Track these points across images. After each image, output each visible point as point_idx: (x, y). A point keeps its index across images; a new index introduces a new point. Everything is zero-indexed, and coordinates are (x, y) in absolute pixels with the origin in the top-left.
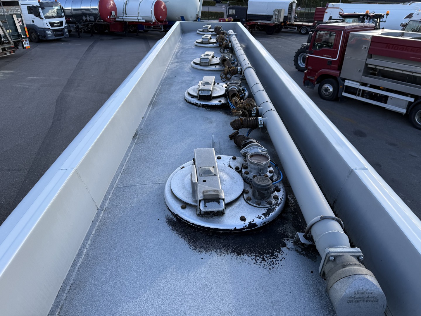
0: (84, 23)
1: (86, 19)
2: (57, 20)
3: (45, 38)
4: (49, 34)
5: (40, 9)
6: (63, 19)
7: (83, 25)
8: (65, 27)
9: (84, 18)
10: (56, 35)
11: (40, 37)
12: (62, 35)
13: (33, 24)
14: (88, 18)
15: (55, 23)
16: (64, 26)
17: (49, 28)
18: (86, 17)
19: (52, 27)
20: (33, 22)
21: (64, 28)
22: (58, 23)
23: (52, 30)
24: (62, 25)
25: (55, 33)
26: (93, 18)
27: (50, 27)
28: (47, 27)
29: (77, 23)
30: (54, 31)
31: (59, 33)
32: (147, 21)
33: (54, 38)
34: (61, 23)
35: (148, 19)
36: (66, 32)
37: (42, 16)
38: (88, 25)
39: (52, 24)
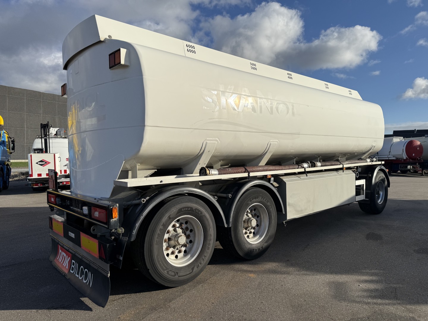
32: (397, 159)
35: (399, 157)
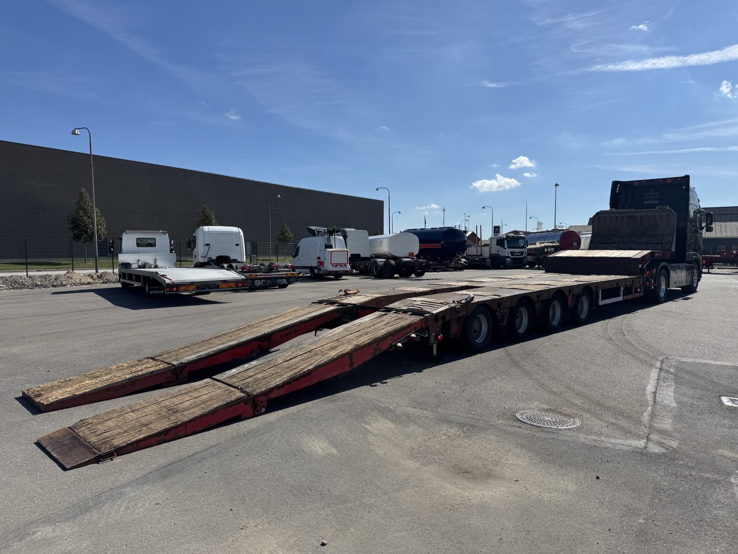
1: (548, 251)
2: (518, 250)
4: (508, 261)
5: (506, 241)
6: (525, 250)
8: (525, 257)
9: (546, 250)
10: (514, 263)
11: (501, 264)
12: (519, 263)
13: (499, 253)
14: (549, 250)
15: (516, 253)
16: (524, 255)
17: (509, 257)
18: (547, 249)
19: (512, 255)
20: (498, 251)
21: (523, 258)
22: (519, 253)
24: (522, 255)
25: (513, 261)
26: (553, 249)
27: (510, 255)
28: (508, 255)
29: (538, 255)
30: (512, 259)
31: (517, 261)
33: (511, 264)
34: (522, 253)
36: (525, 261)
37: (506, 246)
39: (512, 253)
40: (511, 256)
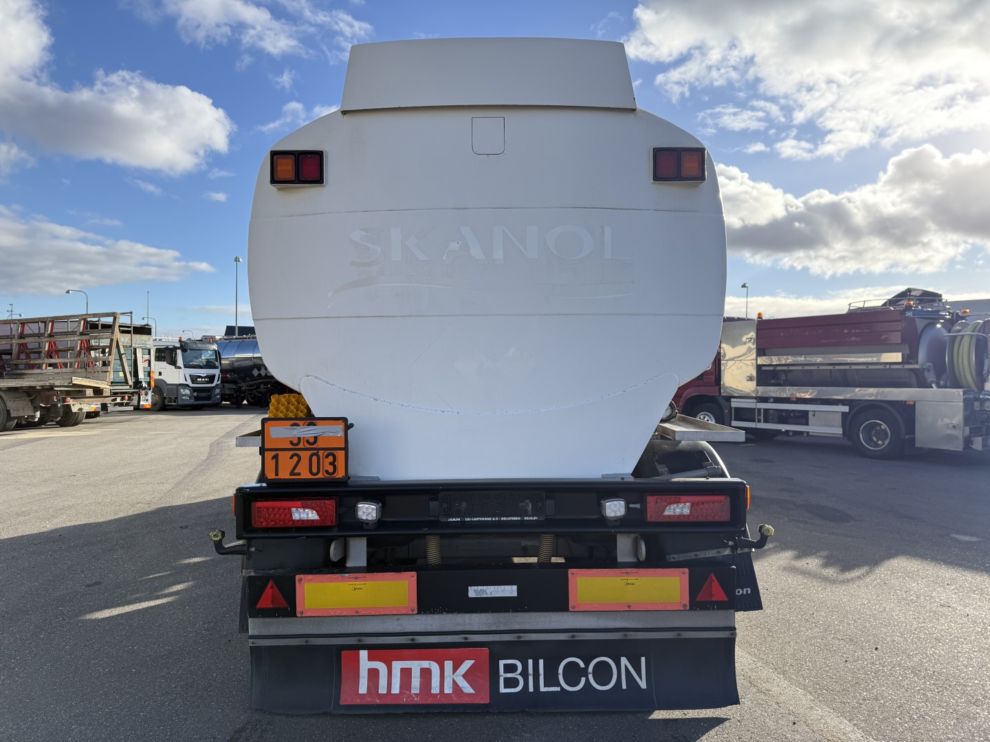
0: (253, 382)
1: (260, 375)
2: (204, 372)
3: (175, 402)
4: (185, 395)
5: (179, 352)
6: (217, 372)
7: (250, 386)
8: (217, 385)
9: (256, 372)
10: (197, 398)
11: (166, 401)
12: (209, 398)
13: (160, 377)
15: (200, 377)
16: (216, 382)
17: (188, 385)
19: (193, 383)
20: (160, 374)
21: (214, 387)
22: (206, 377)
23: (192, 387)
24: (212, 383)
25: (195, 394)
27: (189, 382)
28: (185, 383)
29: (239, 381)
30: (195, 390)
31: (203, 395)
33: (192, 402)
34: (211, 378)
36: (217, 394)
37: (180, 362)
38: (258, 387)
39: (194, 379)
40: (191, 385)
